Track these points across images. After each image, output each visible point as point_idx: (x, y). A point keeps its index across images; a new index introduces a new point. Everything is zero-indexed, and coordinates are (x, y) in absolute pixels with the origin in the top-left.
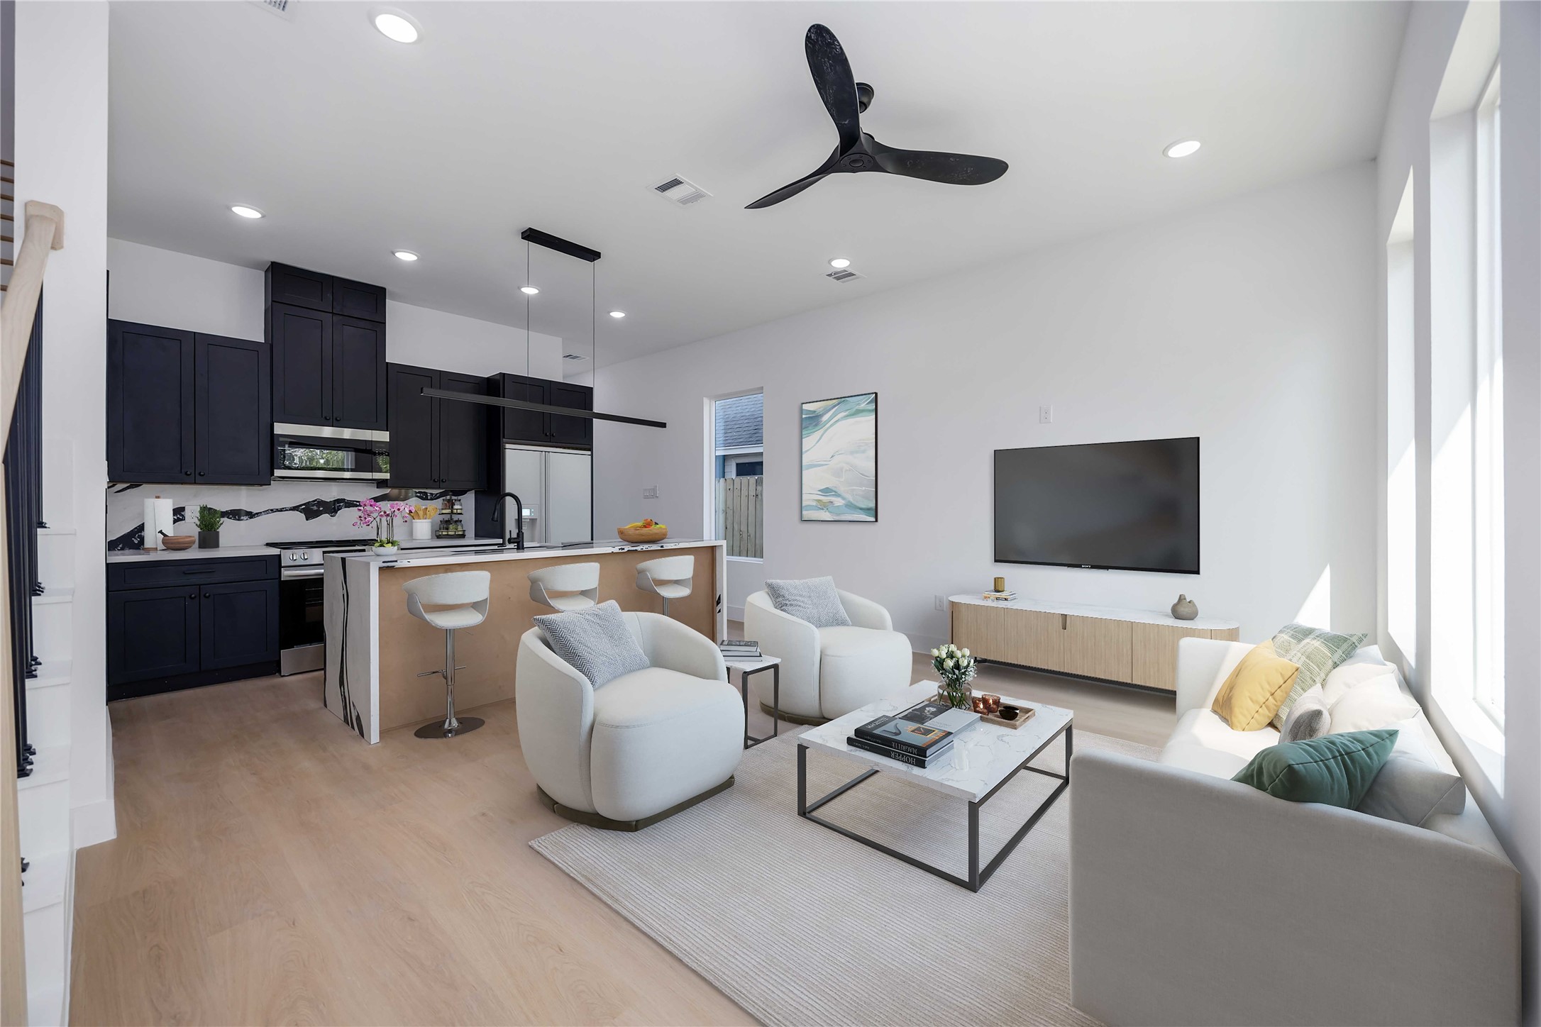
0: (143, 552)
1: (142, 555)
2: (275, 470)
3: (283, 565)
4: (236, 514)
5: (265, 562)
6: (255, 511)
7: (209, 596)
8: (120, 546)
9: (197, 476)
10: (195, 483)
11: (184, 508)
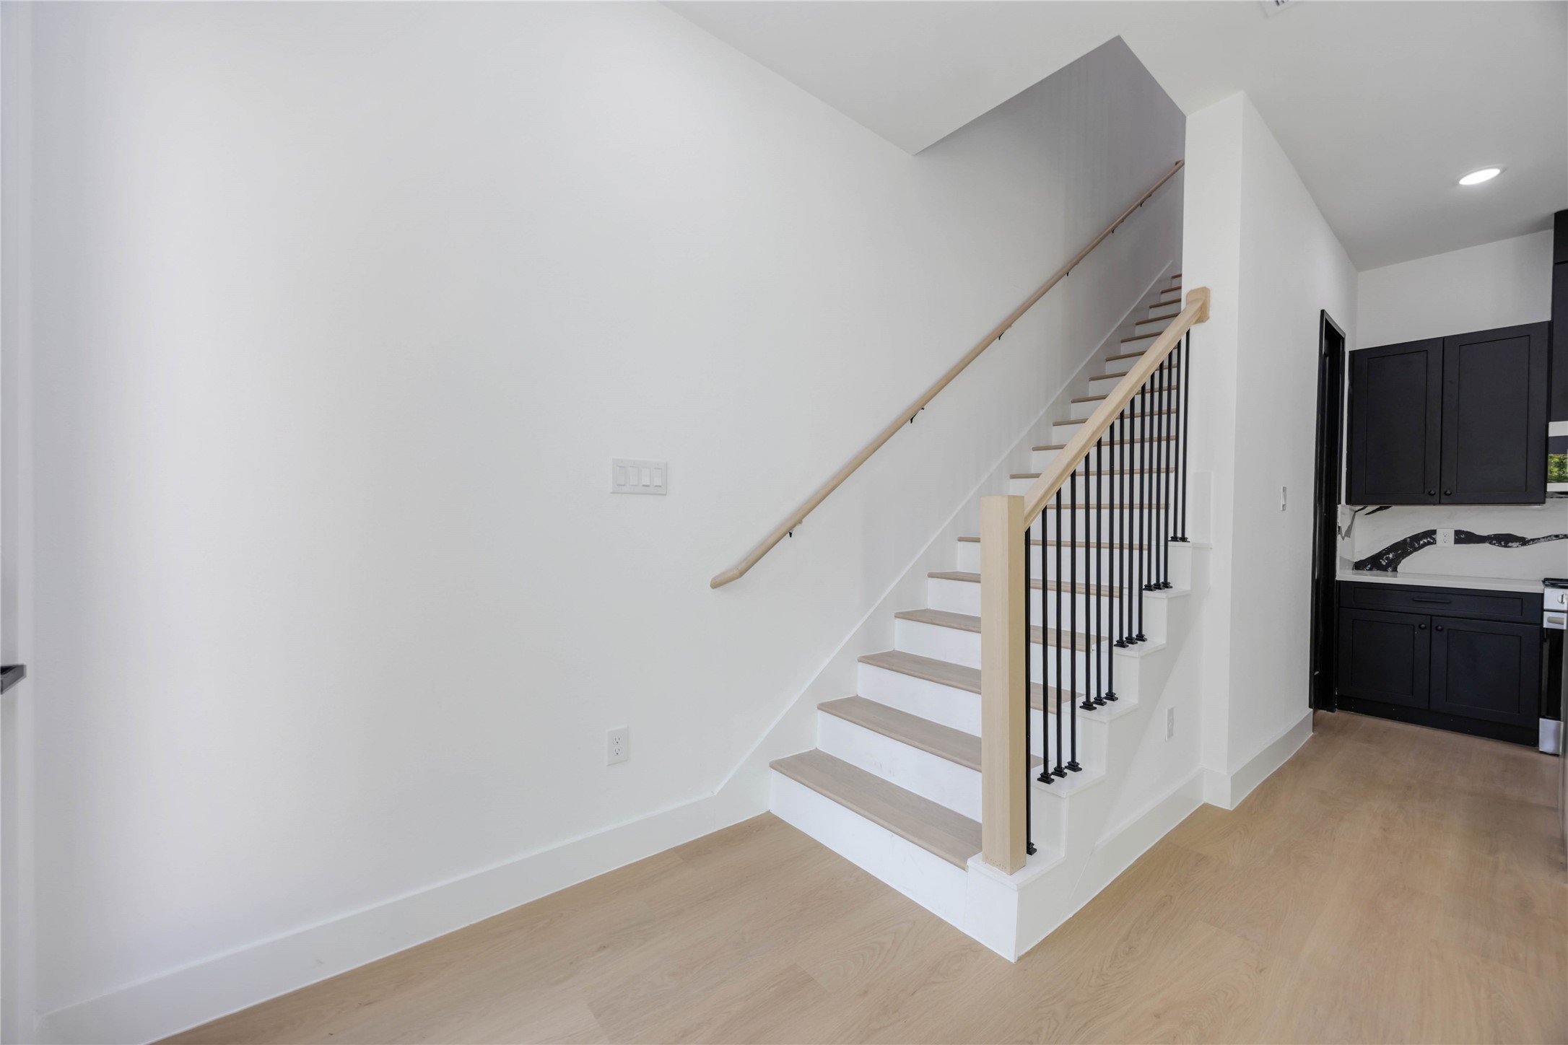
0: (1398, 575)
1: (1396, 577)
2: (1548, 484)
3: (1545, 608)
4: (1504, 540)
5: (1520, 600)
6: (1529, 537)
7: (1442, 630)
8: (1369, 566)
9: (1443, 496)
10: (1440, 503)
11: (1435, 531)
